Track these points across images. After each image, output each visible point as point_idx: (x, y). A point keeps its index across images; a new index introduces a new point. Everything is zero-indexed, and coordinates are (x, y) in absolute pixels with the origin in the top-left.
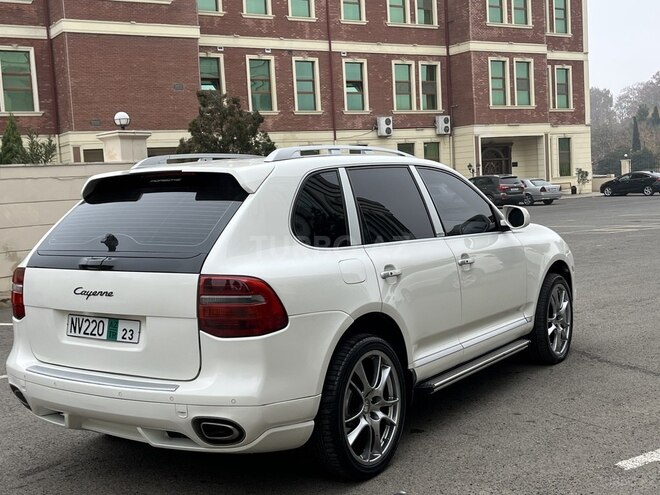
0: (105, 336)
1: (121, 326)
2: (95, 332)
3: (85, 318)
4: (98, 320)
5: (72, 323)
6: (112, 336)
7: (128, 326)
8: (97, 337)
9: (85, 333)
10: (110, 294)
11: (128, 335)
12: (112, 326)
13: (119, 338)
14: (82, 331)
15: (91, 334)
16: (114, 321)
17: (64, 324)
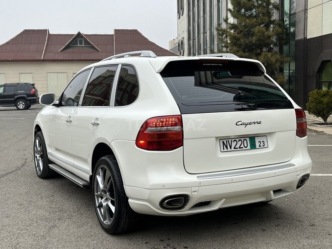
0: (249, 147)
1: (257, 140)
2: (242, 146)
3: (233, 140)
4: (242, 139)
5: (224, 143)
6: (253, 146)
7: (261, 139)
8: (244, 148)
9: (235, 148)
10: (259, 123)
11: (262, 144)
12: (252, 141)
13: (257, 147)
14: (233, 147)
15: (240, 148)
16: (252, 138)
17: (218, 146)
